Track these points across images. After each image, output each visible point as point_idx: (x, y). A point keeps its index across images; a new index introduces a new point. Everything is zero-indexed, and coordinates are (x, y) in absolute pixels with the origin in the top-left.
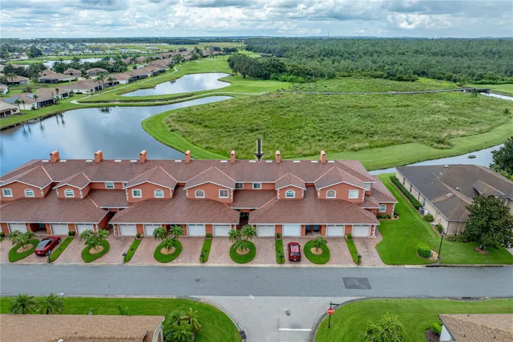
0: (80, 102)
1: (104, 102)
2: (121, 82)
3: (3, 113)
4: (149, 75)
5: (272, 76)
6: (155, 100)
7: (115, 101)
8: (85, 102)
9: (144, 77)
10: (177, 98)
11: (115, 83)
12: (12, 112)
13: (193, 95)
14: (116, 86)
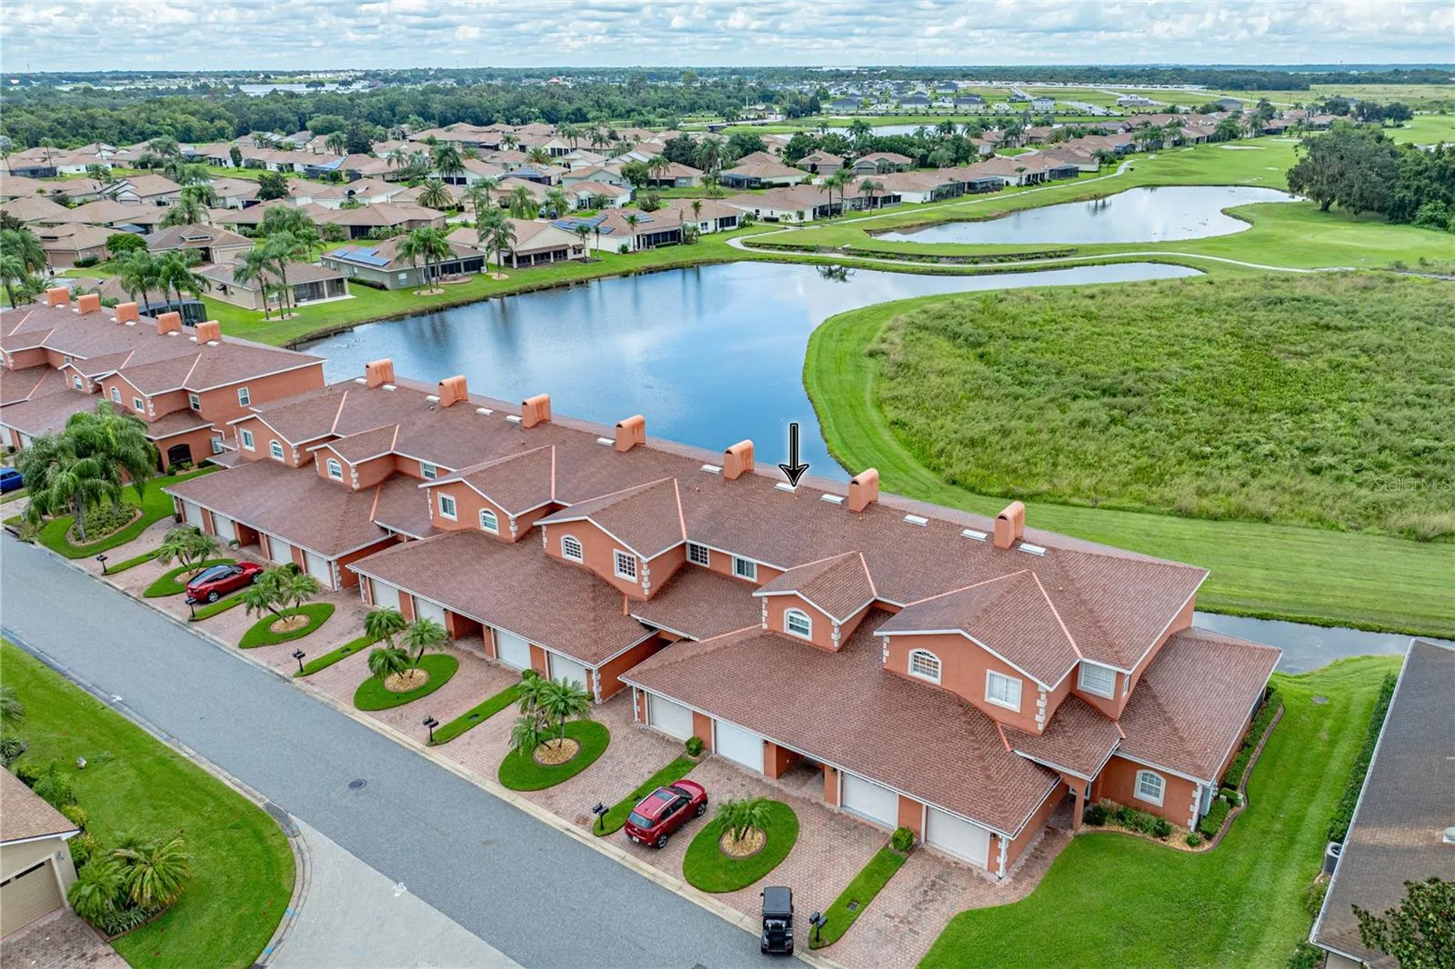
0: (747, 244)
1: (806, 249)
2: (907, 197)
3: (548, 255)
4: (1013, 181)
5: (1425, 210)
6: (938, 259)
7: (834, 250)
8: (759, 246)
9: (996, 186)
10: (1010, 257)
11: (887, 200)
12: (570, 253)
13: (1071, 251)
14: (887, 208)
